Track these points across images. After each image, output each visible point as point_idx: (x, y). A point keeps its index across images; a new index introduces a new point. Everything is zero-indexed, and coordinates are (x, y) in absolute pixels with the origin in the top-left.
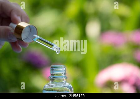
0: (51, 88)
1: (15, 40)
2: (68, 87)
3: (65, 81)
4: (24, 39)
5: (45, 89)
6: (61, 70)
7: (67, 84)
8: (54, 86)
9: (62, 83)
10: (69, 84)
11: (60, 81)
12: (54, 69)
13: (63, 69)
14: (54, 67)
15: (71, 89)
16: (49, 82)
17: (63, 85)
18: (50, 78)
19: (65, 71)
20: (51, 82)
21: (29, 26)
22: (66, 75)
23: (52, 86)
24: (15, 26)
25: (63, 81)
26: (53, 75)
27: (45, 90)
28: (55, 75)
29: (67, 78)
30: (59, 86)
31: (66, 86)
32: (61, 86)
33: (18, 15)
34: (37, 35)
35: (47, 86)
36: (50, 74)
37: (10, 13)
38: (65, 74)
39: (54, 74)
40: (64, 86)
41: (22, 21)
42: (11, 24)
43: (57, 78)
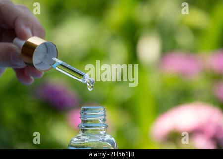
0: (82, 142)
1: (22, 65)
2: (108, 141)
3: (104, 132)
4: (36, 65)
5: (72, 144)
6: (98, 114)
7: (108, 137)
8: (87, 140)
9: (100, 135)
10: (110, 137)
11: (96, 132)
12: (86, 112)
13: (101, 113)
14: (87, 110)
15: (113, 144)
16: (79, 133)
17: (100, 139)
18: (80, 126)
19: (105, 115)
20: (81, 133)
21: (44, 44)
22: (106, 122)
23: (84, 140)
24: (22, 43)
25: (101, 132)
26: (85, 121)
27: (72, 146)
28: (89, 123)
29: (107, 126)
30: (94, 140)
31: (105, 139)
32: (98, 140)
33: (27, 26)
34: (57, 58)
35: (76, 139)
36: (80, 121)
37: (14, 22)
38: (104, 120)
39: (87, 121)
40: (103, 140)
41: (33, 35)
42: (16, 40)
43: (91, 127)
